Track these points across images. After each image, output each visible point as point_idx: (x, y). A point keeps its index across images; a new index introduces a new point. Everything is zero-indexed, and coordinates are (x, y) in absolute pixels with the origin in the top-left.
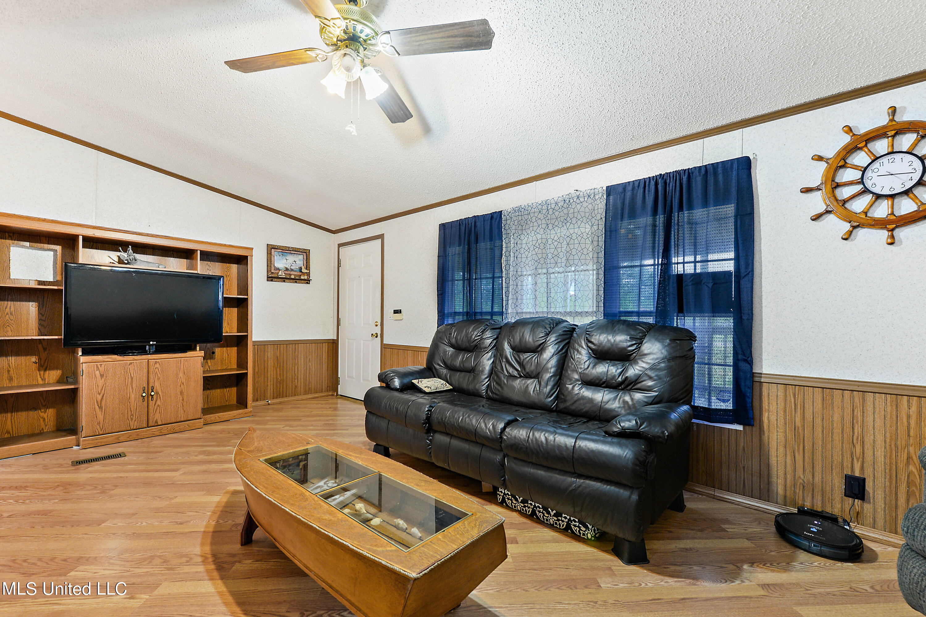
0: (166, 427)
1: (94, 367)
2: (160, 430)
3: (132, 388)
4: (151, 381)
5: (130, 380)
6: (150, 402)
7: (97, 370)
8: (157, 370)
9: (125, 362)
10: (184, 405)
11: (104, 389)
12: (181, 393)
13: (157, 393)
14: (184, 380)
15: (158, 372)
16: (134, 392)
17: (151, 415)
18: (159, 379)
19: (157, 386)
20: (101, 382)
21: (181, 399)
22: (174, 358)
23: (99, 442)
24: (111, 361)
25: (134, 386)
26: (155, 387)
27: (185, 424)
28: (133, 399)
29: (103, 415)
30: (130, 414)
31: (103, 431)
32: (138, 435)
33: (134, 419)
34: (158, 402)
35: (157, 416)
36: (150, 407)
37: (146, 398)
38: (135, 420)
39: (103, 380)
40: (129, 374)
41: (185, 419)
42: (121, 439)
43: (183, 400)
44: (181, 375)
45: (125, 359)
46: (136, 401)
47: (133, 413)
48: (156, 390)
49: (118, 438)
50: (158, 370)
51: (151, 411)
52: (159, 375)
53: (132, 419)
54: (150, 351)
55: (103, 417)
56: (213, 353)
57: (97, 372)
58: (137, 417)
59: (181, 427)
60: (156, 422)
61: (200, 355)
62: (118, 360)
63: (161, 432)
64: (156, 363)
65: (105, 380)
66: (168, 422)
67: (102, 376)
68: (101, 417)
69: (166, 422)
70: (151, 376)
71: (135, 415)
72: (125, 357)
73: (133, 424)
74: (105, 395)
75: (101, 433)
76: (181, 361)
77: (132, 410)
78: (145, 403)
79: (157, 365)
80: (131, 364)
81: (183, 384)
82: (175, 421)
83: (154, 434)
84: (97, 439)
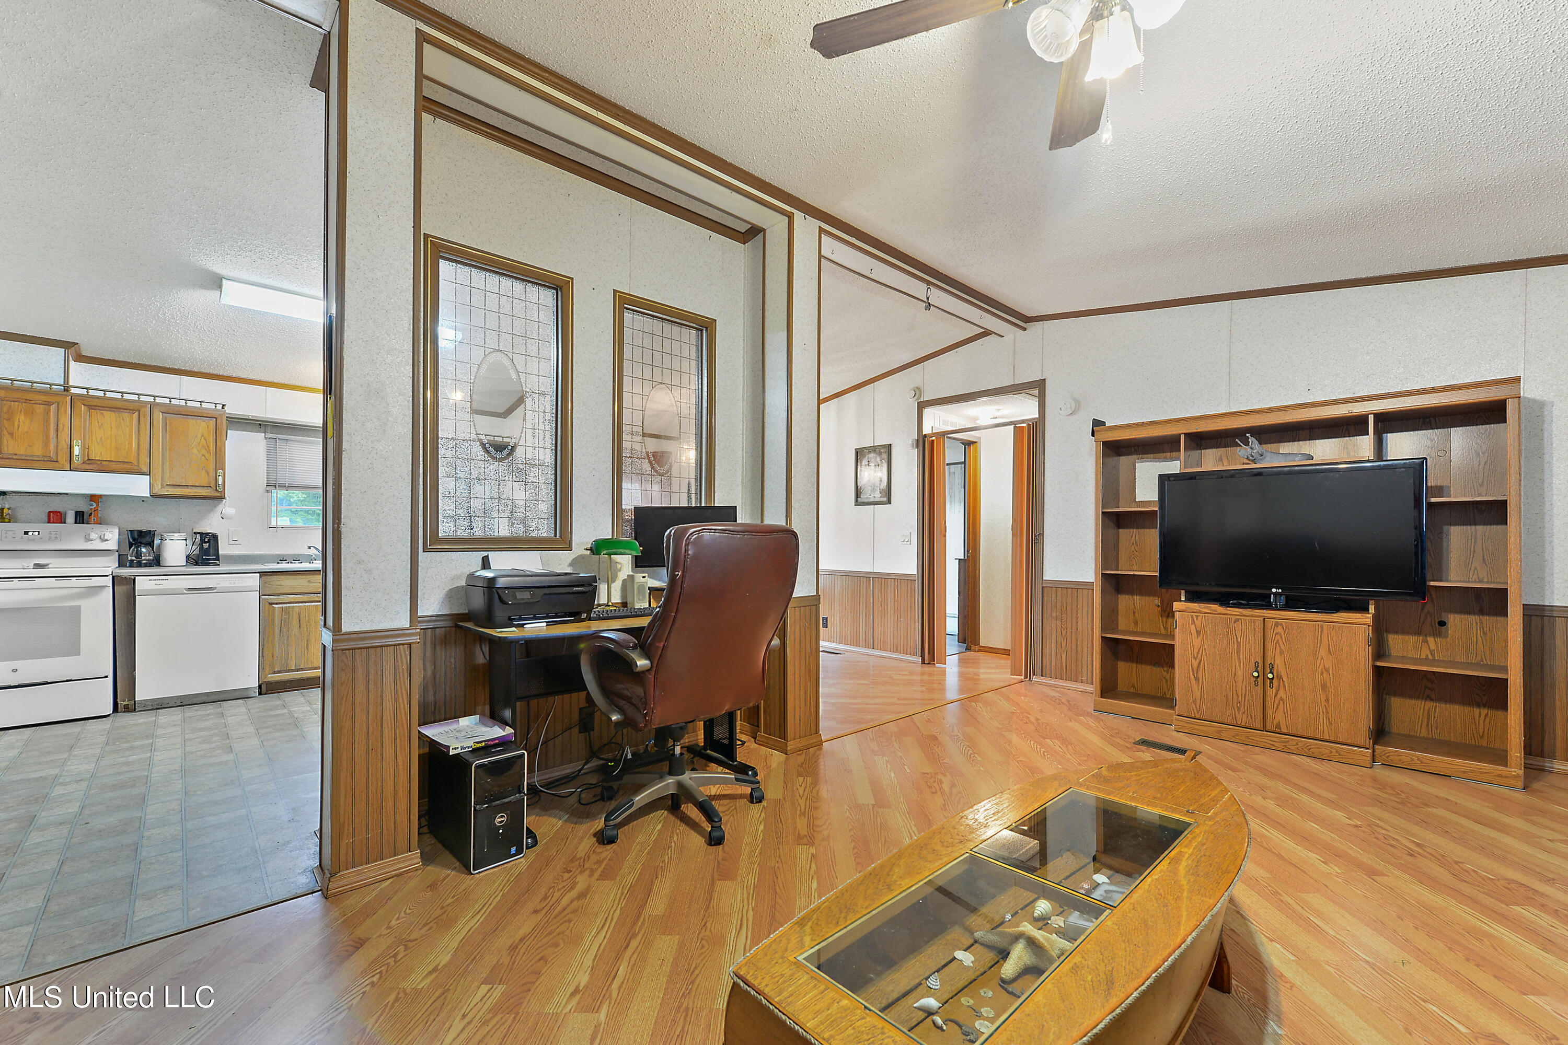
0: (1298, 740)
1: (1189, 618)
2: (1284, 742)
3: (1239, 659)
4: (1269, 653)
5: (1236, 646)
6: (1269, 690)
7: (1192, 624)
8: (1278, 637)
9: (1229, 616)
10: (1329, 710)
11: (1200, 653)
12: (1324, 687)
13: (1280, 678)
14: (1328, 665)
15: (1280, 641)
16: (1242, 666)
17: (1269, 712)
18: (1282, 653)
19: (1279, 664)
20: (1197, 642)
21: (1323, 698)
22: (1309, 621)
23: (1195, 729)
24: (1210, 613)
25: (1241, 657)
26: (1276, 667)
27: (1331, 747)
28: (1240, 679)
29: (1200, 690)
30: (1235, 700)
31: (1199, 714)
32: (1248, 738)
33: (1242, 710)
34: (1281, 694)
35: (1280, 717)
36: (1268, 699)
37: (1260, 680)
38: (1244, 712)
39: (1200, 638)
40: (1235, 637)
41: (1332, 739)
42: (1224, 735)
43: (1327, 700)
44: (1323, 653)
45: (1229, 612)
46: (1244, 683)
47: (1240, 699)
48: (1277, 670)
49: (1219, 732)
50: (1281, 637)
51: (1269, 704)
52: (1283, 647)
53: (1239, 709)
54: (1276, 605)
55: (1199, 693)
56: (1442, 624)
57: (1193, 627)
58: (1246, 708)
59: (1324, 751)
60: (1278, 726)
61: (1363, 621)
62: (1219, 612)
63: (1286, 746)
64: (1277, 625)
65: (1203, 639)
66: (1299, 733)
67: (1198, 633)
68: (1197, 693)
69: (1295, 732)
70: (1269, 646)
71: (1243, 703)
72: (1229, 609)
73: (1242, 719)
74: (1202, 662)
75: (1197, 716)
76: (1322, 627)
77: (1240, 695)
78: (1259, 689)
79: (1280, 630)
80: (1237, 620)
81: (1327, 671)
82: (1312, 735)
83: (1274, 745)
84: (1193, 724)
